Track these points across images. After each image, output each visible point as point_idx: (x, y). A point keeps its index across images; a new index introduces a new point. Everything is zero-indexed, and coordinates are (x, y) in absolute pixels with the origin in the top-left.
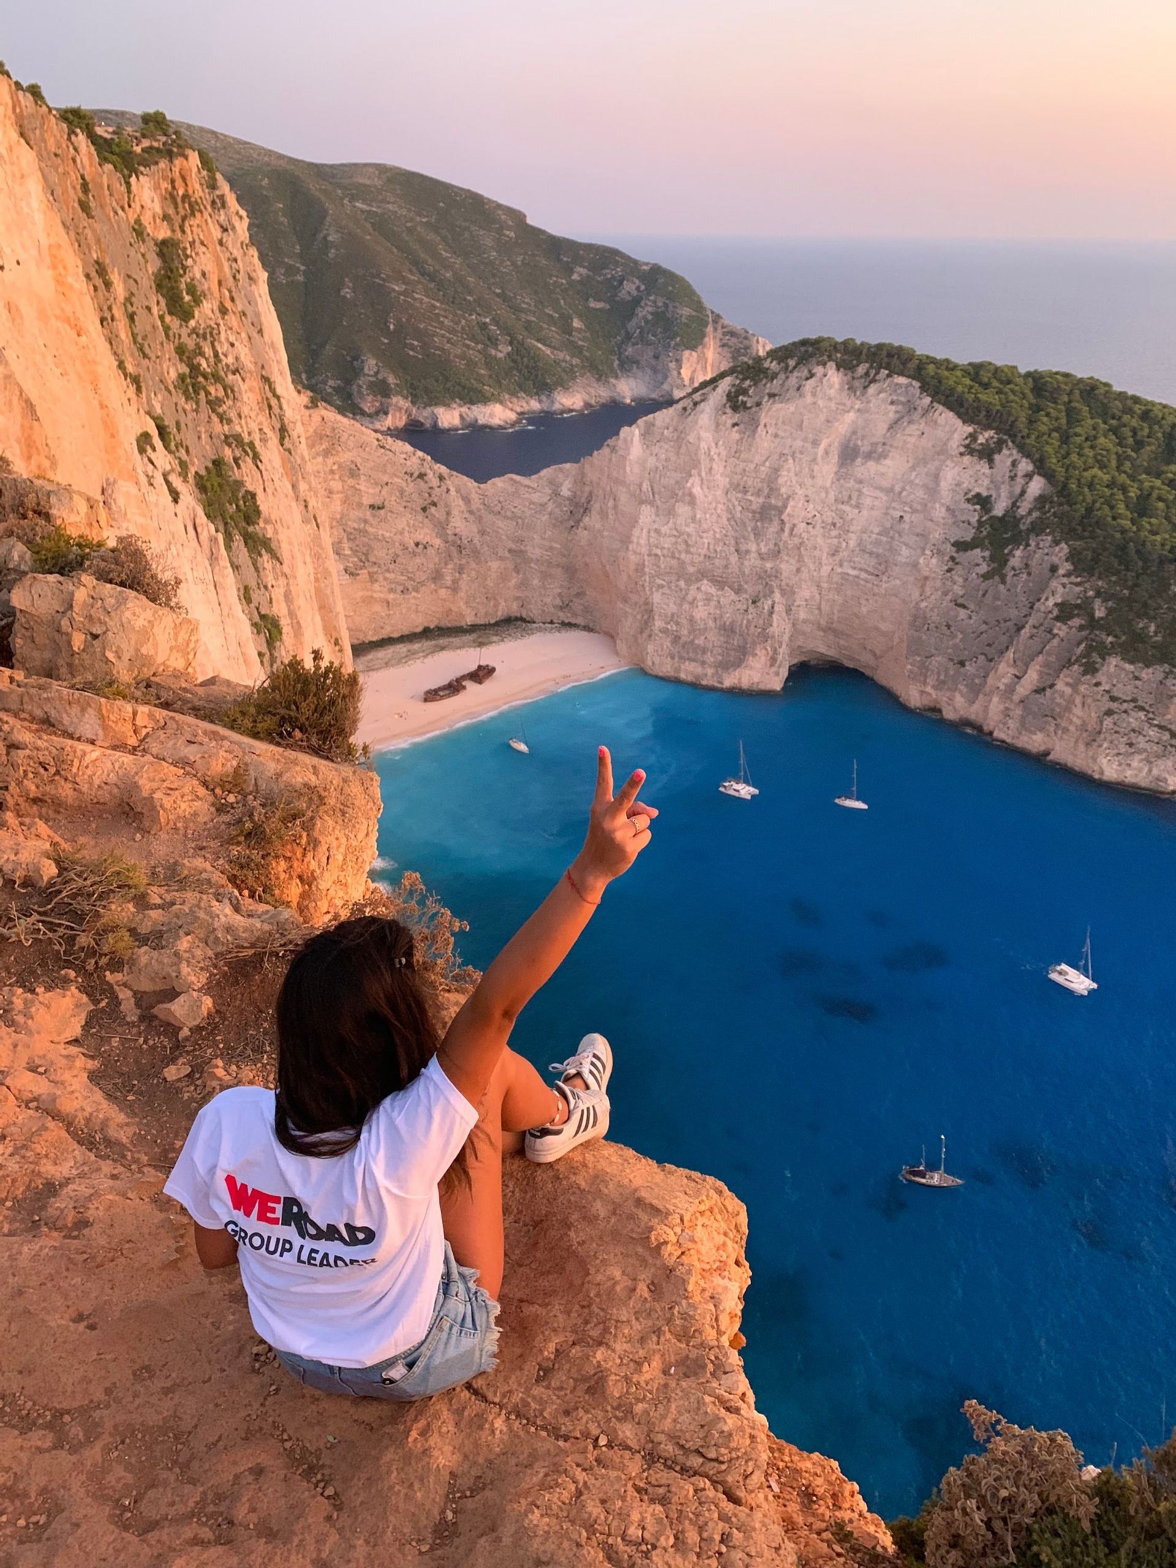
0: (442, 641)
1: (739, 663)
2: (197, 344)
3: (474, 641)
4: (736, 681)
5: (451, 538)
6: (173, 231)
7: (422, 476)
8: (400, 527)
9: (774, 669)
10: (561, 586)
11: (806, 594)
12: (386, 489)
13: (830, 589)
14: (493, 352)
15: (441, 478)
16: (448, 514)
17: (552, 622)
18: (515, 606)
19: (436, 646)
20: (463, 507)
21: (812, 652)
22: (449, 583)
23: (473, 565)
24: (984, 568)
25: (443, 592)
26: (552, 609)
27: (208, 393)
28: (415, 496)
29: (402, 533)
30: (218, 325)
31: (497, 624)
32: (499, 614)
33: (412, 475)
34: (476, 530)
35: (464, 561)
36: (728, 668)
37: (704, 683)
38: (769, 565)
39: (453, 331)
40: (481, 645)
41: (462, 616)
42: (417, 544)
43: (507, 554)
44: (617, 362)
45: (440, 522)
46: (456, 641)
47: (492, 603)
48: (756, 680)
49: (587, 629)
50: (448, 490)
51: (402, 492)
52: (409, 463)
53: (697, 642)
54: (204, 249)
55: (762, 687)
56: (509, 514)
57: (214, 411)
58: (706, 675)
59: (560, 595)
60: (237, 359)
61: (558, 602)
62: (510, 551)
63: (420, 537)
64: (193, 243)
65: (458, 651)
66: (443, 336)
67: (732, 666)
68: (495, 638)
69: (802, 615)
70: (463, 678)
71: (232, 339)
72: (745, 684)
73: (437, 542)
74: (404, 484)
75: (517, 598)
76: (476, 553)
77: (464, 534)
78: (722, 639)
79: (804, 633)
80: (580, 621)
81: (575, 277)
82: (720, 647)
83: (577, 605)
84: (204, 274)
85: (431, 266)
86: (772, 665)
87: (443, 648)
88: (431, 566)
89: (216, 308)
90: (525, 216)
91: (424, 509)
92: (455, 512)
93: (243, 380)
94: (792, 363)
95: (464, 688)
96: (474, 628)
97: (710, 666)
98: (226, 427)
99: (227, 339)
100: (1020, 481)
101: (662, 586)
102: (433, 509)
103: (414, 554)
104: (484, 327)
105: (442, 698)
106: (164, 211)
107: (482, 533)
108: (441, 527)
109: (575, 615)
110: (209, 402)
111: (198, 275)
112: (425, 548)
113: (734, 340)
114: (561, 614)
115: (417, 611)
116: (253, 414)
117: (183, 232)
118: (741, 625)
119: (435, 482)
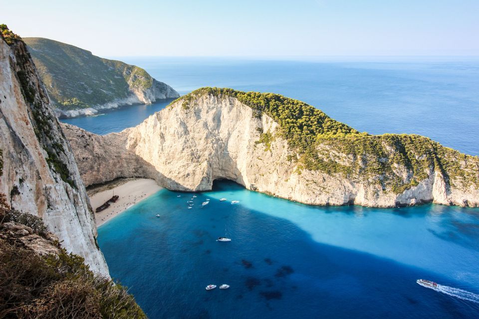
0: (96, 189)
1: (198, 183)
2: (37, 111)
3: (108, 188)
4: (198, 189)
5: (95, 155)
6: (21, 69)
7: (83, 136)
8: (77, 154)
9: (209, 183)
10: (134, 165)
11: (215, 160)
12: (71, 142)
13: (221, 158)
14: (87, 92)
15: (90, 136)
16: (93, 147)
17: (132, 177)
18: (119, 173)
19: (95, 191)
20: (98, 145)
21: (218, 177)
22: (96, 169)
23: (104, 163)
24: (264, 148)
25: (94, 173)
26: (132, 173)
27: (44, 129)
28: (81, 143)
29: (78, 155)
30: (41, 102)
31: (114, 180)
32: (114, 177)
33: (79, 136)
34: (103, 151)
35: (100, 162)
36: (195, 186)
39: (73, 87)
40: (111, 188)
41: (101, 179)
42: (84, 158)
43: (114, 157)
44: (126, 94)
45: (91, 151)
46: (101, 188)
47: (111, 174)
48: (204, 187)
49: (145, 177)
50: (92, 140)
51: (77, 142)
52: (78, 133)
53: (184, 178)
54: (32, 74)
55: (206, 189)
56: (114, 145)
57: (47, 136)
59: (134, 168)
60: (49, 113)
62: (115, 156)
63: (84, 156)
64: (28, 72)
65: (103, 192)
66: (70, 89)
67: (196, 184)
68: (115, 185)
69: (214, 166)
70: (108, 201)
71: (46, 106)
72: (201, 189)
73: (91, 157)
74: (77, 139)
76: (104, 159)
77: (99, 153)
79: (215, 172)
80: (142, 175)
81: (109, 69)
83: (140, 171)
84: (33, 83)
85: (62, 68)
86: (208, 182)
87: (97, 192)
88: (89, 165)
89: (39, 96)
90: (91, 53)
91: (85, 147)
92: (95, 146)
93: (53, 121)
94: (200, 95)
95: (110, 205)
96: (106, 183)
98: (52, 141)
99: (45, 107)
100: (269, 123)
102: (88, 146)
103: (83, 162)
104: (82, 85)
105: (102, 210)
106: (18, 62)
107: (105, 152)
108: (91, 152)
109: (140, 174)
110: (45, 133)
111: (31, 84)
112: (87, 159)
113: (160, 85)
114: (135, 174)
115: (86, 180)
116: (57, 133)
117: (24, 69)
119: (88, 138)
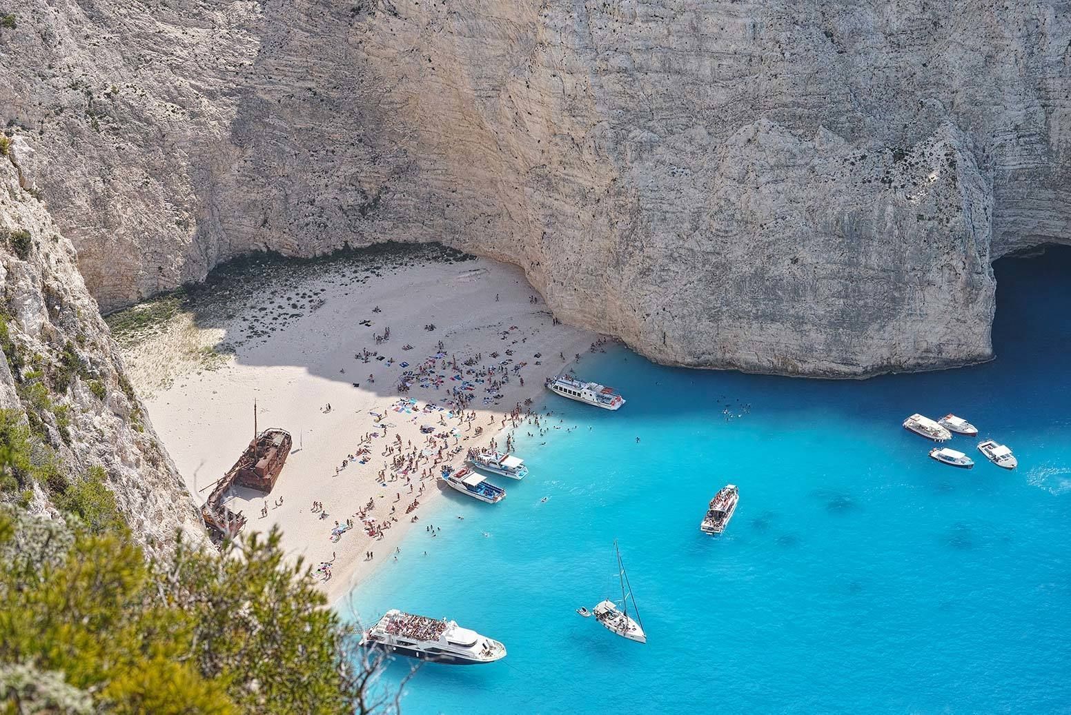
1: (890, 308)
4: (885, 353)
11: (1016, 114)
32: (213, 252)
36: (864, 327)
37: (808, 367)
38: (912, 58)
48: (933, 340)
53: (774, 271)
55: (951, 352)
58: (810, 349)
59: (355, 180)
61: (352, 198)
67: (873, 319)
69: (1011, 162)
72: (907, 355)
75: (250, 207)
78: (836, 256)
82: (833, 276)
83: (404, 199)
97: (818, 327)
101: (652, 145)
109: (402, 220)
114: (365, 227)
118: (881, 217)
